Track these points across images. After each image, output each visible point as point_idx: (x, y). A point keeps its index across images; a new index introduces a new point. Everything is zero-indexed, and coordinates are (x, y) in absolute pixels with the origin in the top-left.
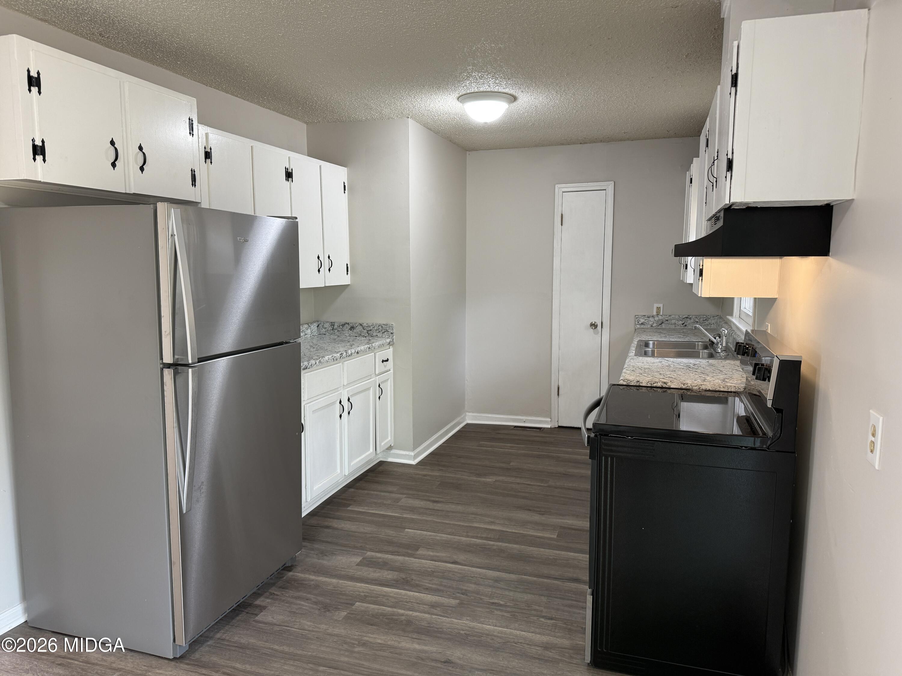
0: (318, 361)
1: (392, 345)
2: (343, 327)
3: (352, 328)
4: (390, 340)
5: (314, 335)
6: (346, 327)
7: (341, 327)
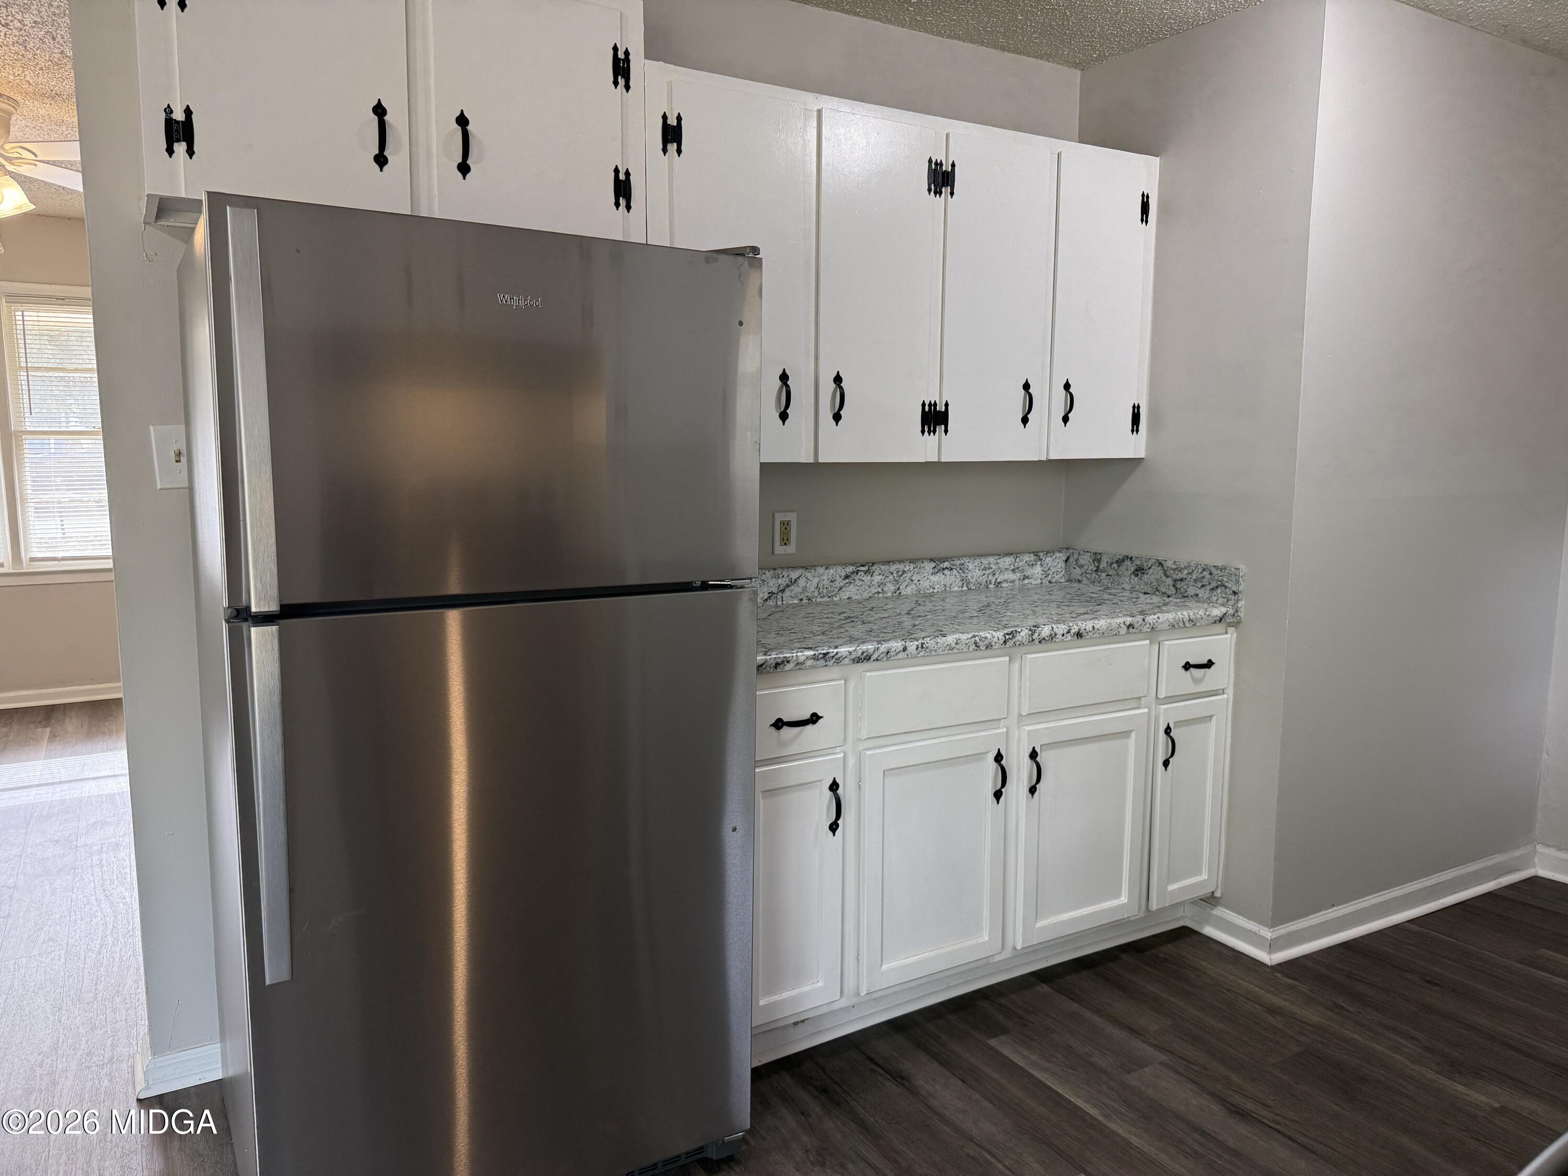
0: (916, 643)
1: (1237, 624)
2: (1119, 566)
3: (1139, 571)
4: (1224, 610)
5: (1053, 580)
6: (1125, 567)
7: (1115, 565)
